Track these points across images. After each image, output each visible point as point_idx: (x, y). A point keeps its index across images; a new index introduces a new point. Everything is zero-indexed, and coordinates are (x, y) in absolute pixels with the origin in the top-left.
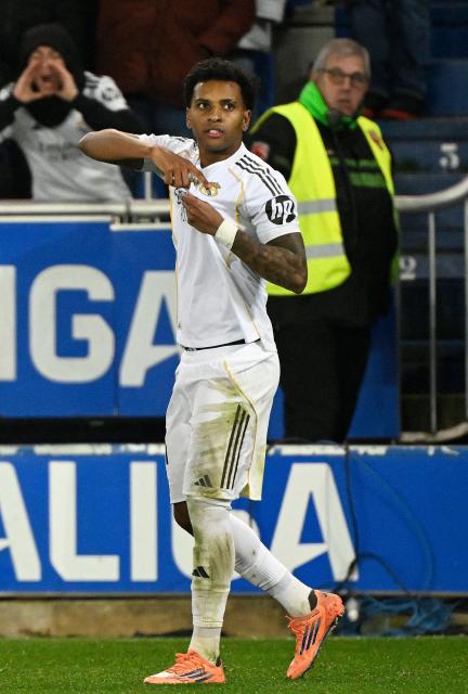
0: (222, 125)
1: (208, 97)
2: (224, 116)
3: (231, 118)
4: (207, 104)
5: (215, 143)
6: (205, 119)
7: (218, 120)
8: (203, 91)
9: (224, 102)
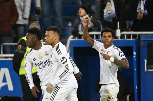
0: (108, 41)
1: (106, 35)
2: (109, 39)
3: (110, 39)
4: (105, 37)
5: (107, 44)
6: (105, 39)
7: (108, 40)
8: (105, 34)
9: (109, 36)
